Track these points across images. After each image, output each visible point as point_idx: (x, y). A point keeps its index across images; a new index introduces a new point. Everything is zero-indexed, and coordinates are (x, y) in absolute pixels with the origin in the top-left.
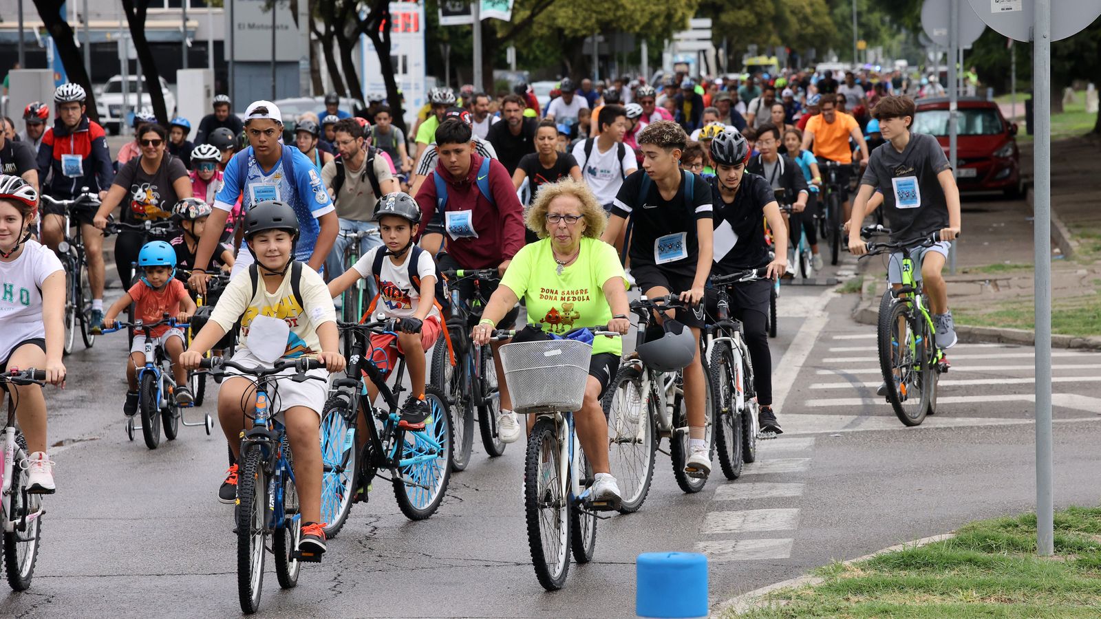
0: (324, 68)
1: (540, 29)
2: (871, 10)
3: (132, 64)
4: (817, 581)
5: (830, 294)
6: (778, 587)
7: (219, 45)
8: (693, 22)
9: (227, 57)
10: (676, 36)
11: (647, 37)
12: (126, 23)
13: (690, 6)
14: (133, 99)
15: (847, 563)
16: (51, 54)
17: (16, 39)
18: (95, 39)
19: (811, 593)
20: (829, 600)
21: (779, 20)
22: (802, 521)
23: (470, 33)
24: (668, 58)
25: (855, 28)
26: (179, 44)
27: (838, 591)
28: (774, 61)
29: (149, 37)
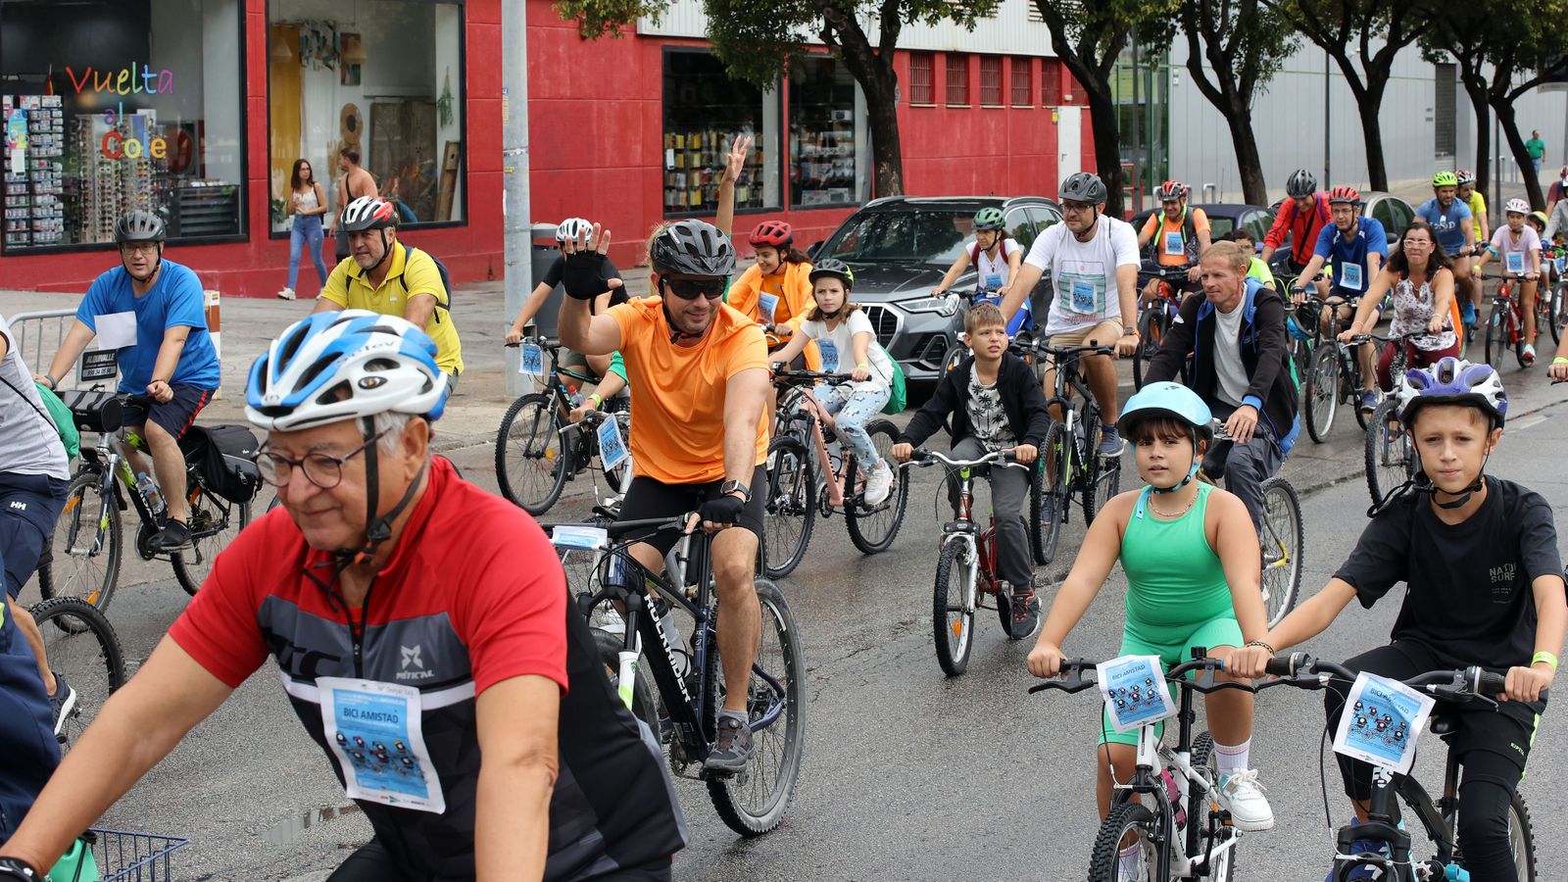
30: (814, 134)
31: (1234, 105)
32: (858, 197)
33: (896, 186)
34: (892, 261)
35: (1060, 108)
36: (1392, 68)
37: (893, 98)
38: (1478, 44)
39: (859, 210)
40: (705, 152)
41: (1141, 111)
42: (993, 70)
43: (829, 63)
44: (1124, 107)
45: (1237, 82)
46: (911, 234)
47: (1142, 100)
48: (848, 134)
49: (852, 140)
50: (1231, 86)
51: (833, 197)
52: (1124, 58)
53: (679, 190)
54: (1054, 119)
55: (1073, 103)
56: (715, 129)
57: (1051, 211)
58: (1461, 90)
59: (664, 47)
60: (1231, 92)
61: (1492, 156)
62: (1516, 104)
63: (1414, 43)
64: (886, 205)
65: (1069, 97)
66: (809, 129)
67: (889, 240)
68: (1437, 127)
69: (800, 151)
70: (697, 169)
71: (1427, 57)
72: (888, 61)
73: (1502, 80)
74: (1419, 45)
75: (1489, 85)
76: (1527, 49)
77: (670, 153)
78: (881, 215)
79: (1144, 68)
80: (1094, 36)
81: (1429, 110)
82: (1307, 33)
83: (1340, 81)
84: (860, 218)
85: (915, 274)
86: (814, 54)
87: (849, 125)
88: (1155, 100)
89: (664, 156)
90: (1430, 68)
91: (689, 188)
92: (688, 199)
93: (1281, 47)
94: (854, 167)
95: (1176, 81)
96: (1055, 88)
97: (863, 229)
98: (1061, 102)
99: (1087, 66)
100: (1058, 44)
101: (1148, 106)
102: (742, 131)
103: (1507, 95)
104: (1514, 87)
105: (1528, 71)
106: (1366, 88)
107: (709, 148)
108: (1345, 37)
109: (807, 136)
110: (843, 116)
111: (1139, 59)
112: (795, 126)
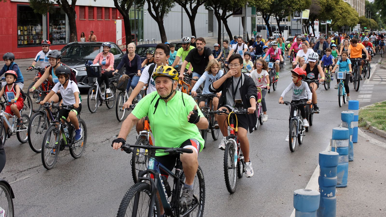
0: (304, 30)
1: (335, 25)
2: (383, 24)
3: (277, 29)
4: (374, 105)
5: (377, 64)
6: (368, 106)
7: (290, 27)
8: (357, 25)
9: (291, 28)
10: (355, 27)
11: (351, 27)
12: (277, 24)
13: (357, 22)
14: (277, 34)
15: (378, 103)
16: (266, 28)
17: (262, 26)
18: (272, 26)
19: (373, 107)
20: (376, 108)
21: (370, 25)
22: (372, 97)
23: (325, 26)
24: (354, 30)
25: (381, 26)
26: (284, 27)
27: (377, 107)
28: (369, 30)
29: (280, 26)
30: (55, 26)
31: (159, 20)
32: (66, 42)
33: (76, 39)
34: (75, 58)
35: (117, 20)
36: (198, 11)
37: (75, 17)
38: (218, 5)
39: (66, 45)
40: (28, 31)
41: (137, 21)
42: (100, 10)
43: (59, 9)
44: (133, 20)
45: (160, 14)
46: (79, 51)
47: (137, 18)
48: (64, 26)
49: (65, 28)
50: (158, 15)
51: (60, 42)
52: (132, 8)
53: (22, 40)
54: (115, 23)
55: (120, 19)
56: (31, 25)
57: (114, 46)
58: (214, 16)
59: (17, 5)
60: (158, 16)
61: (222, 32)
62: (227, 20)
63: (203, 5)
64: (73, 44)
65: (119, 17)
66: (54, 25)
67: (74, 52)
68: (209, 25)
69: (52, 31)
70: (26, 35)
71: (206, 9)
72: (74, 8)
73: (224, 14)
74: (204, 6)
75: (221, 15)
76: (230, 6)
77: (19, 31)
78: (72, 47)
79: (137, 10)
80: (125, 2)
81: (207, 21)
82: (177, 2)
83: (185, 14)
84: (66, 47)
85: (81, 61)
86: (56, 6)
87: (64, 24)
88: (140, 18)
89: (18, 32)
90: (207, 11)
91: (24, 40)
92: (24, 42)
93: (171, 5)
94: (65, 35)
95: (145, 13)
96: (115, 15)
97: (67, 50)
98: (117, 19)
99: (123, 9)
100: (116, 4)
101: (138, 20)
102: (38, 26)
103: (225, 17)
104: (227, 16)
105: (230, 12)
106: (191, 16)
107: (29, 30)
108: (186, 3)
109: (54, 27)
110: (63, 22)
111: (136, 8)
112: (51, 24)
